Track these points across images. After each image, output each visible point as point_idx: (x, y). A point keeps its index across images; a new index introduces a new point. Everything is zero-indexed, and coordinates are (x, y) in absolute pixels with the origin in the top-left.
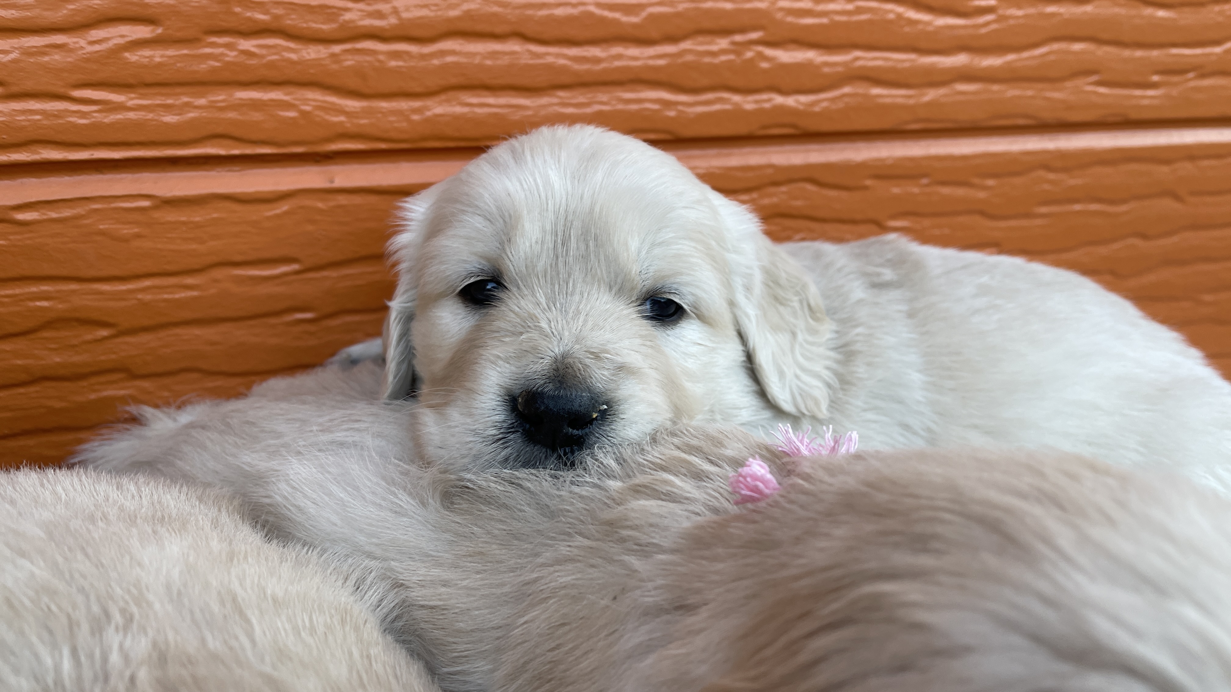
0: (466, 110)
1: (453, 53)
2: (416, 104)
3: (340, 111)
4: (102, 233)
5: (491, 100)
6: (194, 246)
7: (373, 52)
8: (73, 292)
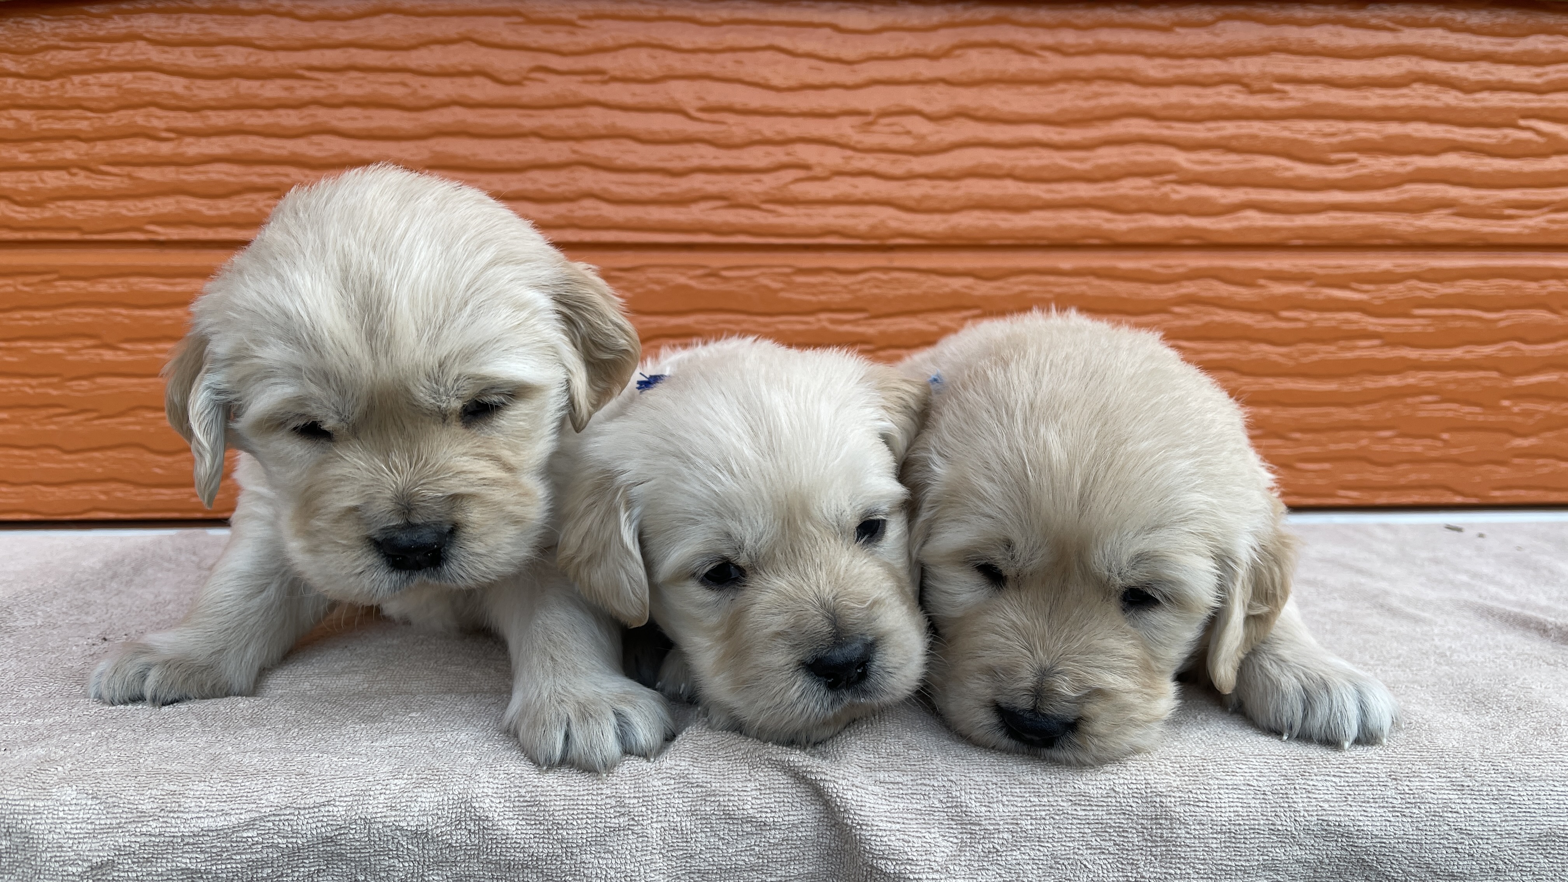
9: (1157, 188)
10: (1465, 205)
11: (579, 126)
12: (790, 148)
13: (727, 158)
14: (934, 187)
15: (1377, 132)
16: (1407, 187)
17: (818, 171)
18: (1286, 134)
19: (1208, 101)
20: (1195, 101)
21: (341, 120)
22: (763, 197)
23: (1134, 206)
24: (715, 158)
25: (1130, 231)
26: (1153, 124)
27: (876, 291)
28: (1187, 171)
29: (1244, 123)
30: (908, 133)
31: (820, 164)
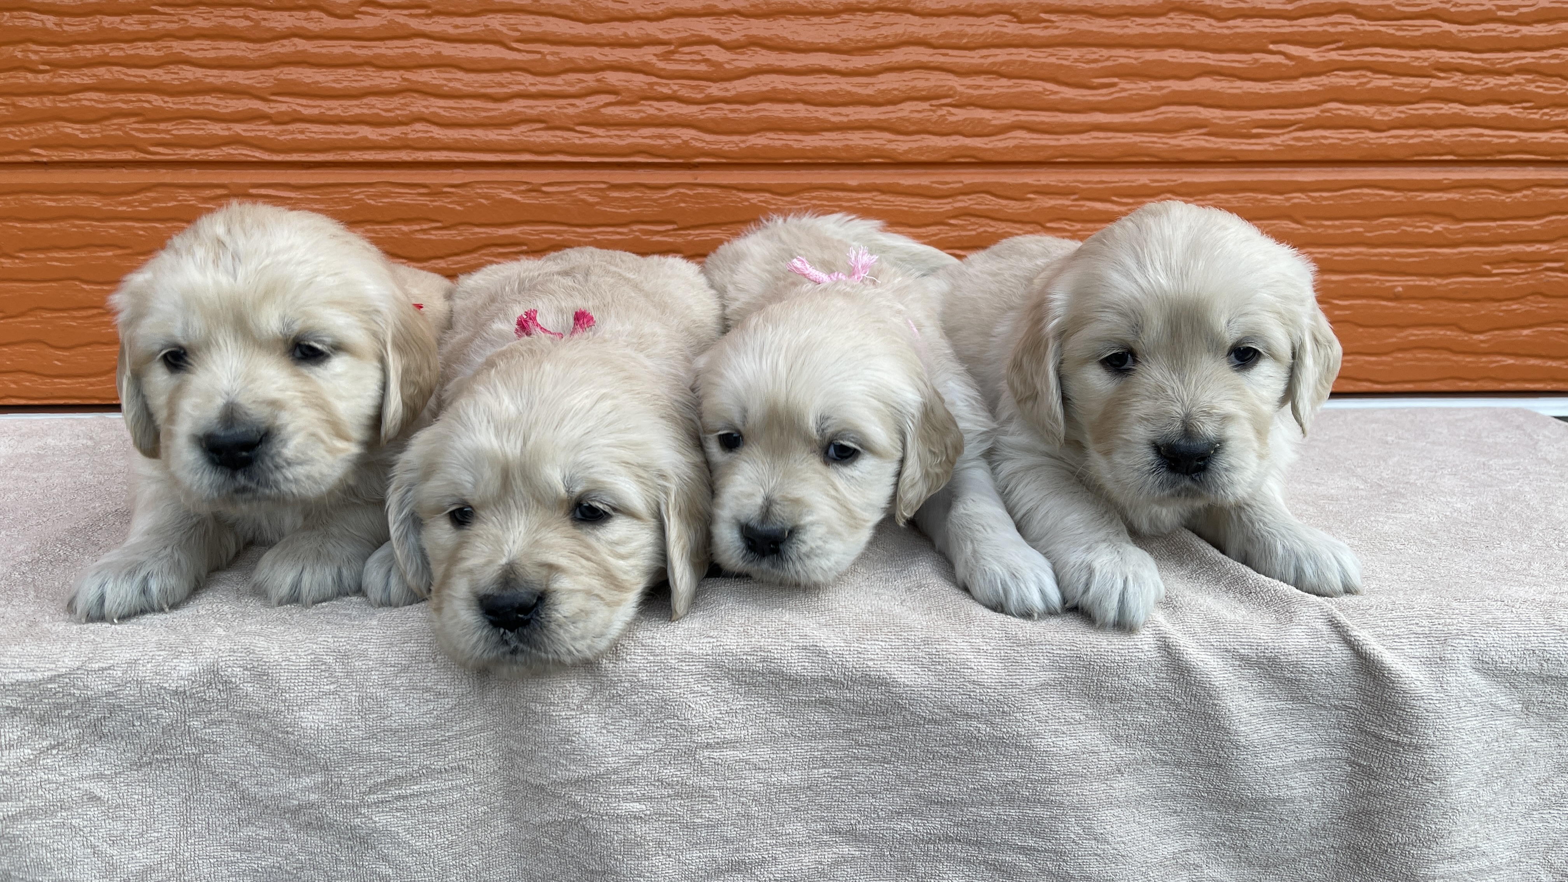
0: (771, 142)
1: (764, 110)
2: (744, 138)
3: (704, 141)
4: (583, 200)
5: (785, 137)
6: (624, 211)
7: (722, 109)
8: (565, 231)
9: (934, 111)
10: (1216, 124)
11: (407, 55)
12: (600, 75)
13: (543, 84)
14: (733, 111)
15: (1136, 59)
16: (1163, 109)
17: (624, 97)
18: (1053, 60)
19: (981, 31)
20: (969, 30)
21: (191, 51)
22: (576, 120)
23: (913, 128)
24: (531, 84)
25: (910, 151)
26: (931, 51)
27: (682, 205)
28: (961, 94)
29: (1014, 50)
30: (706, 61)
31: (628, 90)
